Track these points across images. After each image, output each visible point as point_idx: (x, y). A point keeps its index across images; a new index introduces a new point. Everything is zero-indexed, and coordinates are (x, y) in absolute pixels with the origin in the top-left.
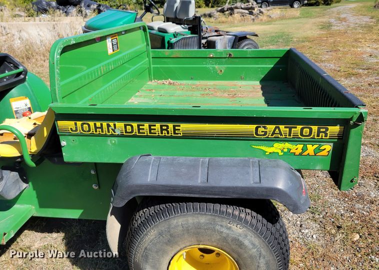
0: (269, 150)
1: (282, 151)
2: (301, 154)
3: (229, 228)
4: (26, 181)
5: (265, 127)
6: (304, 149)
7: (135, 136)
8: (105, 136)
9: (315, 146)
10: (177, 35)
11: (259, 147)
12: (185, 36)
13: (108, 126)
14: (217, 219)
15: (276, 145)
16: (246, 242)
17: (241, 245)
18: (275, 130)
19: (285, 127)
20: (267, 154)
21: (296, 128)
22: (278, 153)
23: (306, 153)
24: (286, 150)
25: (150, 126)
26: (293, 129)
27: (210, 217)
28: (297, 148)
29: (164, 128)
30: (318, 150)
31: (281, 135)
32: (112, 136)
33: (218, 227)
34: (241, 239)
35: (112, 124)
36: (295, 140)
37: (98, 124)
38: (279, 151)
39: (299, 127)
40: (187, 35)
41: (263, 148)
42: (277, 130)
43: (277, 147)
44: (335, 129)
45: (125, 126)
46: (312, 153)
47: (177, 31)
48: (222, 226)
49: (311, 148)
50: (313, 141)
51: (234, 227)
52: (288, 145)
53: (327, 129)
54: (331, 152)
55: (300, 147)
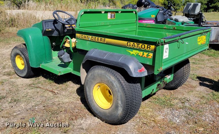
0: (132, 53)
1: (136, 54)
2: (142, 56)
3: (110, 77)
4: (72, 59)
5: (130, 43)
6: (143, 54)
7: (93, 41)
8: (86, 40)
9: (147, 53)
10: (184, 23)
11: (128, 51)
12: (189, 24)
13: (88, 37)
14: (107, 73)
15: (134, 51)
16: (115, 84)
17: (113, 85)
18: (133, 45)
19: (137, 44)
20: (131, 54)
21: (140, 44)
22: (134, 54)
23: (144, 56)
24: (137, 54)
25: (98, 38)
26: (139, 45)
27: (105, 72)
28: (141, 53)
29: (101, 39)
30: (148, 55)
31: (135, 47)
32: (88, 40)
33: (107, 76)
34: (113, 82)
35: (88, 36)
36: (139, 50)
37: (85, 36)
38: (135, 54)
39: (141, 44)
40: (191, 24)
41: (130, 51)
42: (134, 44)
43: (134, 52)
44: (153, 47)
45: (92, 37)
46: (146, 56)
47: (184, 21)
48: (108, 76)
49: (146, 54)
50: (145, 51)
51: (112, 77)
52: (138, 51)
53: (150, 46)
54: (152, 57)
55: (142, 53)
